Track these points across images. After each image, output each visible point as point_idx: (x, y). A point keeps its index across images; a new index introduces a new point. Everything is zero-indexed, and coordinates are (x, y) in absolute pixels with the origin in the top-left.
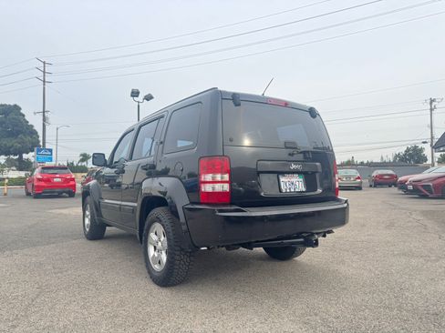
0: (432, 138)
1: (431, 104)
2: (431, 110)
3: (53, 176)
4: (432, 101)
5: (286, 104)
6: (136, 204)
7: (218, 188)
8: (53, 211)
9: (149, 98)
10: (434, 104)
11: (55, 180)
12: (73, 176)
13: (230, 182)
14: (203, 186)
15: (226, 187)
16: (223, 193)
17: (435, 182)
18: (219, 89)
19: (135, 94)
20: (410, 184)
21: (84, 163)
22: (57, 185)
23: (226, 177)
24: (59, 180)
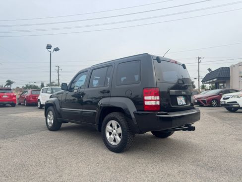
0: (199, 77)
1: (199, 59)
2: (199, 63)
3: (2, 94)
4: (199, 58)
5: (176, 62)
6: (95, 111)
7: (153, 103)
8: (11, 115)
9: (57, 50)
10: (200, 59)
11: (4, 96)
12: (15, 94)
13: (160, 100)
14: (145, 102)
15: (158, 103)
16: (156, 106)
17: (208, 99)
18: (149, 54)
19: (49, 47)
20: (196, 100)
21: (9, 86)
22: (5, 100)
23: (158, 98)
24: (6, 96)
